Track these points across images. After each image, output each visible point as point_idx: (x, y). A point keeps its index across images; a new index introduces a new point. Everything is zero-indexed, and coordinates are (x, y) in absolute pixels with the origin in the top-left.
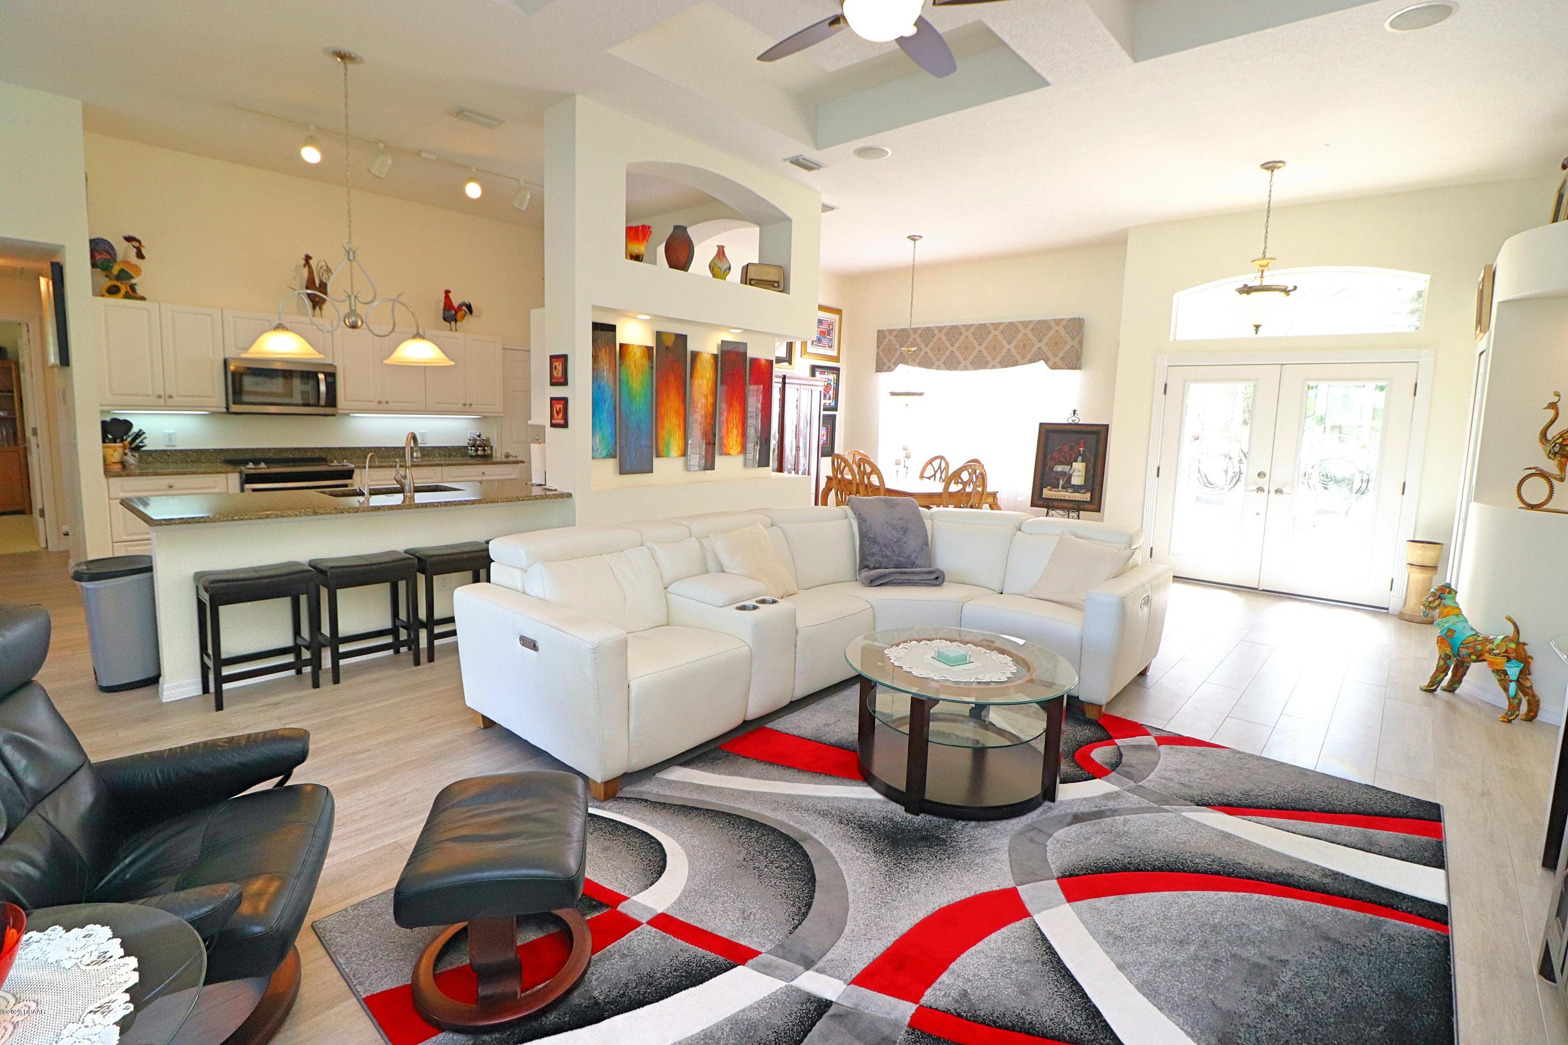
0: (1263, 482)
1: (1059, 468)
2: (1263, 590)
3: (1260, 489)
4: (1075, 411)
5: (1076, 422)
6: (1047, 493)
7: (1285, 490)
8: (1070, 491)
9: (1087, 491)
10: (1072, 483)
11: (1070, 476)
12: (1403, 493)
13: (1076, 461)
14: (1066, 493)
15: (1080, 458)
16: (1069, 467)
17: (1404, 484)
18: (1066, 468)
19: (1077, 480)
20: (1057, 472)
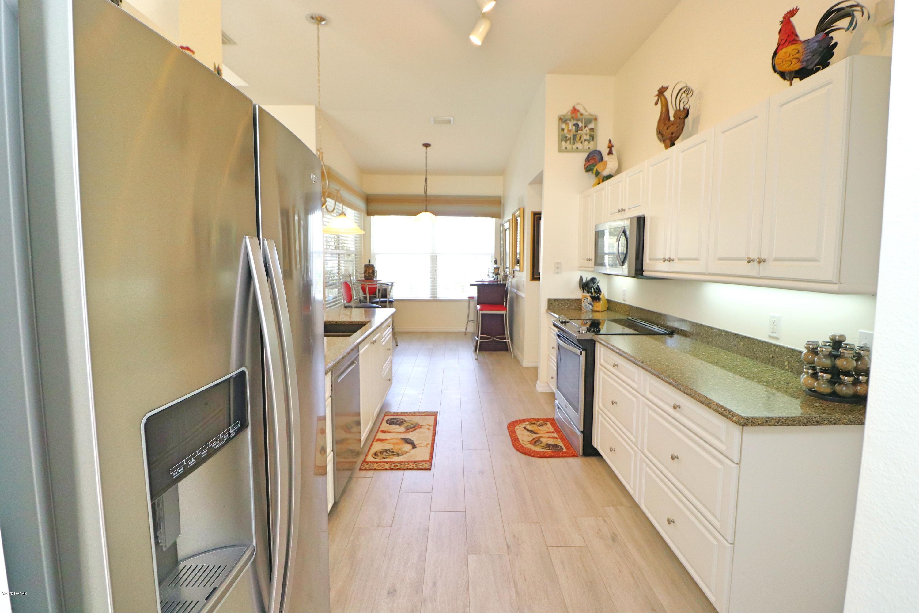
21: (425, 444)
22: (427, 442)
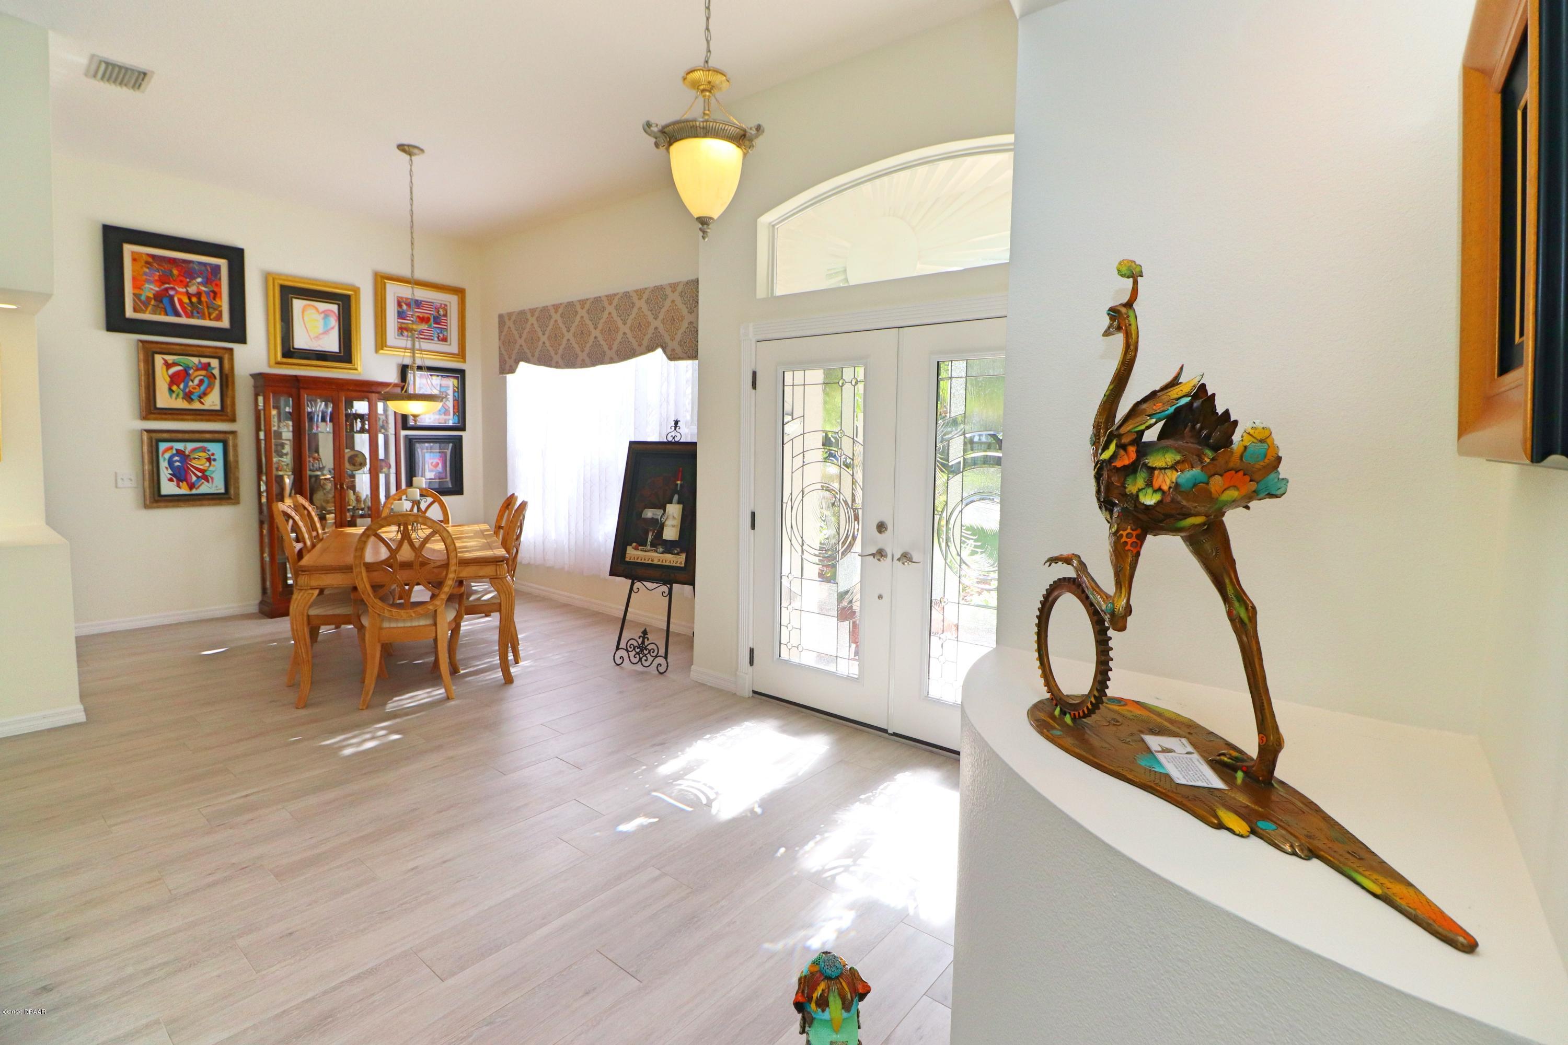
0: (883, 541)
1: (649, 513)
2: (895, 734)
3: (882, 553)
4: (676, 422)
5: (677, 439)
6: (633, 554)
8: (661, 550)
9: (682, 551)
10: (665, 537)
11: (662, 526)
13: (671, 502)
14: (655, 554)
15: (676, 497)
16: (662, 511)
18: (659, 512)
19: (671, 533)
20: (646, 520)
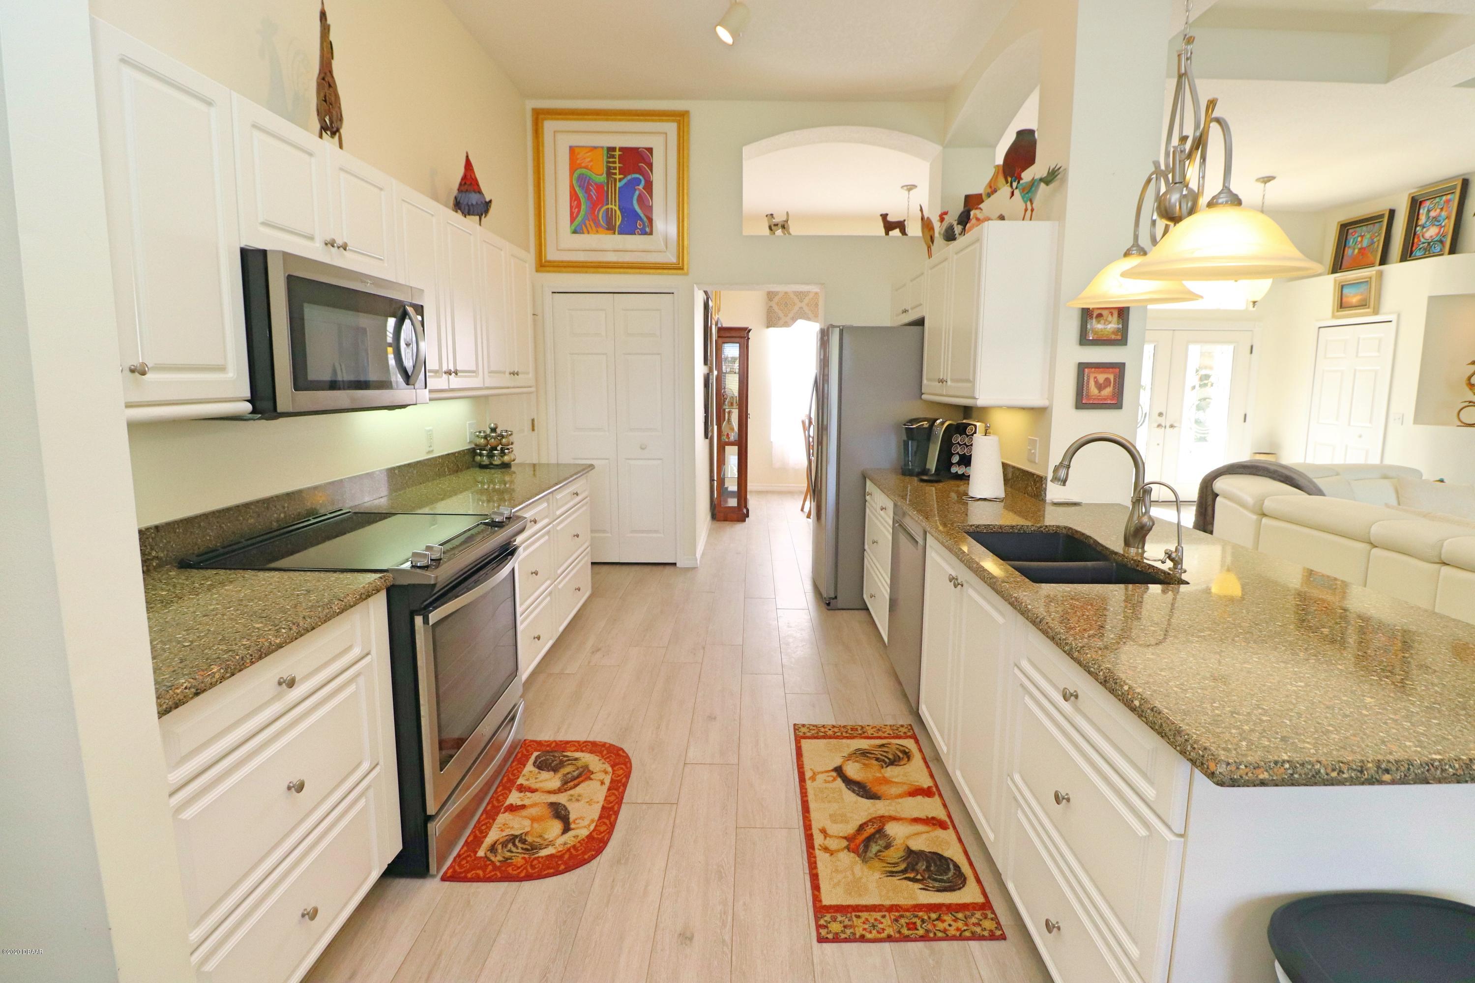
0: (1161, 420)
3: (1159, 426)
7: (1175, 425)
12: (1245, 421)
17: (1245, 415)
21: (820, 778)
22: (815, 784)
